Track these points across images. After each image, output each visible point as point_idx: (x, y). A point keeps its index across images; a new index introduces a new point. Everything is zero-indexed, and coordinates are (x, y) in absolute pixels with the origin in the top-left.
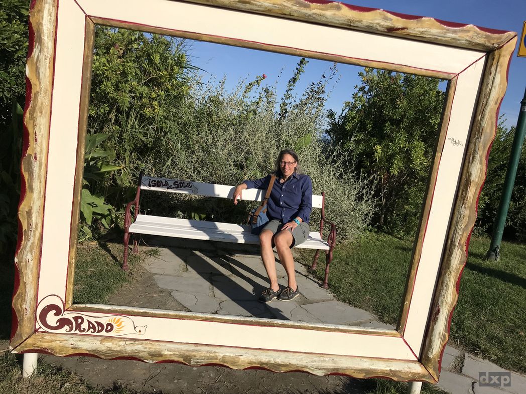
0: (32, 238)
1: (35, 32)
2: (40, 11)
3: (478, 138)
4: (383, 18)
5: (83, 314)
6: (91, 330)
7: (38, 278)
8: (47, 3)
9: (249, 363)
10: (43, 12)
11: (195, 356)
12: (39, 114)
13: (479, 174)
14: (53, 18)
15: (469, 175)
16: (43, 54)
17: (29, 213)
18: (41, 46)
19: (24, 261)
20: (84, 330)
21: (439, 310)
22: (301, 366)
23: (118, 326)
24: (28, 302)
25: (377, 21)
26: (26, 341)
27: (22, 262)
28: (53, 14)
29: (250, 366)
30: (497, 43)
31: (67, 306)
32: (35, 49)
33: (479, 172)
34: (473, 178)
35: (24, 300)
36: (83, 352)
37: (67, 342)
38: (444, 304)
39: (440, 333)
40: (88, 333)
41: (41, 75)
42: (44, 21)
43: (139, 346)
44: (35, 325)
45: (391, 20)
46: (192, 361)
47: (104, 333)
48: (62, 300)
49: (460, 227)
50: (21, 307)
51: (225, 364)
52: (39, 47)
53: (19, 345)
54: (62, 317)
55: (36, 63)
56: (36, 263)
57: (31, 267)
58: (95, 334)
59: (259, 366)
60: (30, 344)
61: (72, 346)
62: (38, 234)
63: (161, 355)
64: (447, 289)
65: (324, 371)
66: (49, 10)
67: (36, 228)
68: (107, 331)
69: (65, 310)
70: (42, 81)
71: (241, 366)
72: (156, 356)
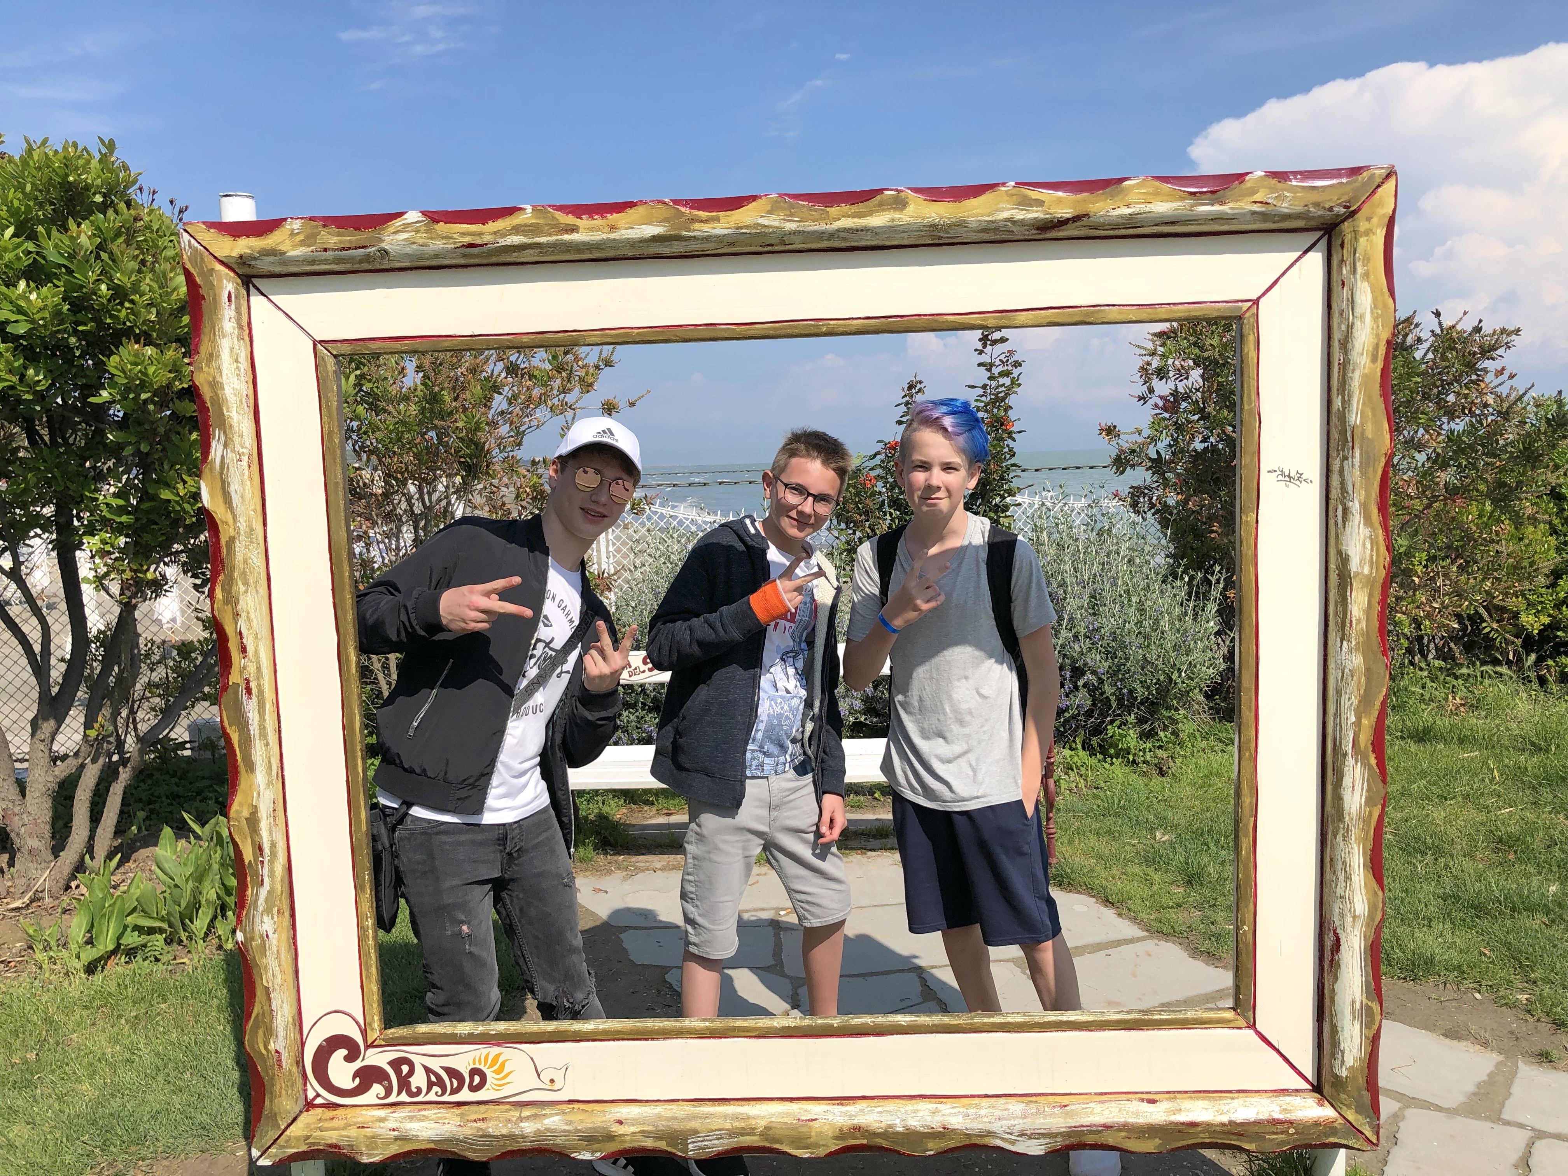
0: (267, 880)
1: (209, 404)
2: (212, 356)
3: (1345, 458)
4: (1019, 204)
5: (411, 1052)
6: (436, 1089)
7: (297, 972)
8: (224, 336)
9: (837, 1138)
10: (219, 356)
11: (695, 1132)
12: (242, 588)
13: (1368, 552)
14: (245, 364)
15: (1344, 560)
16: (233, 451)
17: (253, 821)
18: (225, 433)
19: (257, 936)
20: (419, 1090)
21: (1338, 940)
22: (977, 1132)
23: (497, 1072)
24: (281, 1033)
25: (1005, 215)
26: (287, 1133)
27: (252, 939)
28: (243, 355)
29: (841, 1144)
30: (1340, 205)
31: (372, 1036)
32: (214, 444)
33: (1368, 546)
34: (1354, 566)
35: (270, 1032)
36: (423, 1147)
37: (382, 1124)
38: (1349, 920)
39: (1353, 1002)
40: (427, 1099)
41: (235, 499)
42: (224, 377)
43: (552, 1119)
44: (305, 1090)
45: (1041, 203)
46: (690, 1146)
47: (465, 1095)
48: (357, 1023)
49: (1347, 704)
50: (266, 1048)
51: (777, 1146)
52: (223, 438)
53: (273, 1144)
54: (365, 1063)
55: (221, 473)
56: (284, 937)
57: (275, 949)
58: (446, 1098)
59: (865, 1142)
60: (297, 1138)
61: (396, 1133)
62: (279, 869)
63: (610, 1137)
64: (1348, 878)
65: (1047, 1141)
66: (232, 349)
67: (274, 854)
68: (473, 1089)
69: (368, 1047)
70: (238, 511)
71: (817, 1146)
72: (599, 1142)
